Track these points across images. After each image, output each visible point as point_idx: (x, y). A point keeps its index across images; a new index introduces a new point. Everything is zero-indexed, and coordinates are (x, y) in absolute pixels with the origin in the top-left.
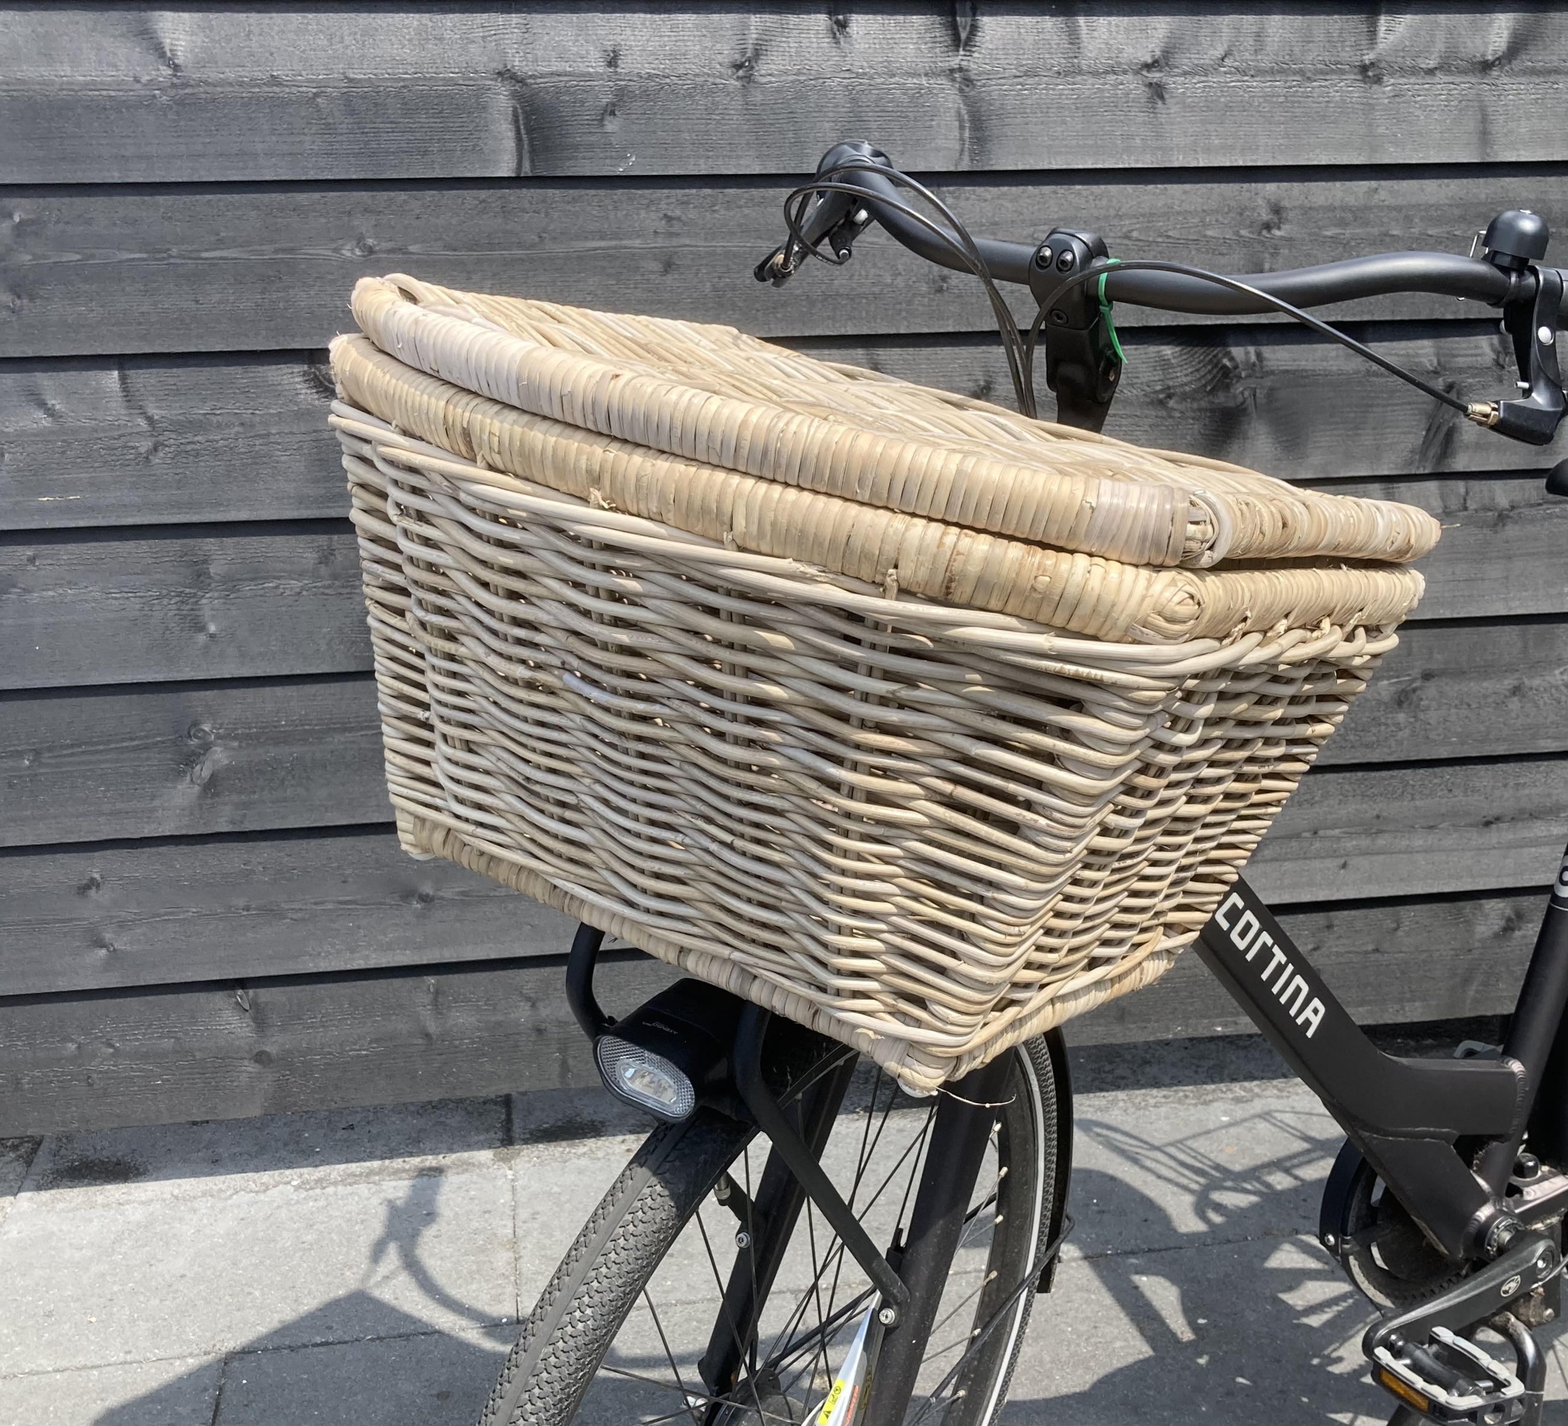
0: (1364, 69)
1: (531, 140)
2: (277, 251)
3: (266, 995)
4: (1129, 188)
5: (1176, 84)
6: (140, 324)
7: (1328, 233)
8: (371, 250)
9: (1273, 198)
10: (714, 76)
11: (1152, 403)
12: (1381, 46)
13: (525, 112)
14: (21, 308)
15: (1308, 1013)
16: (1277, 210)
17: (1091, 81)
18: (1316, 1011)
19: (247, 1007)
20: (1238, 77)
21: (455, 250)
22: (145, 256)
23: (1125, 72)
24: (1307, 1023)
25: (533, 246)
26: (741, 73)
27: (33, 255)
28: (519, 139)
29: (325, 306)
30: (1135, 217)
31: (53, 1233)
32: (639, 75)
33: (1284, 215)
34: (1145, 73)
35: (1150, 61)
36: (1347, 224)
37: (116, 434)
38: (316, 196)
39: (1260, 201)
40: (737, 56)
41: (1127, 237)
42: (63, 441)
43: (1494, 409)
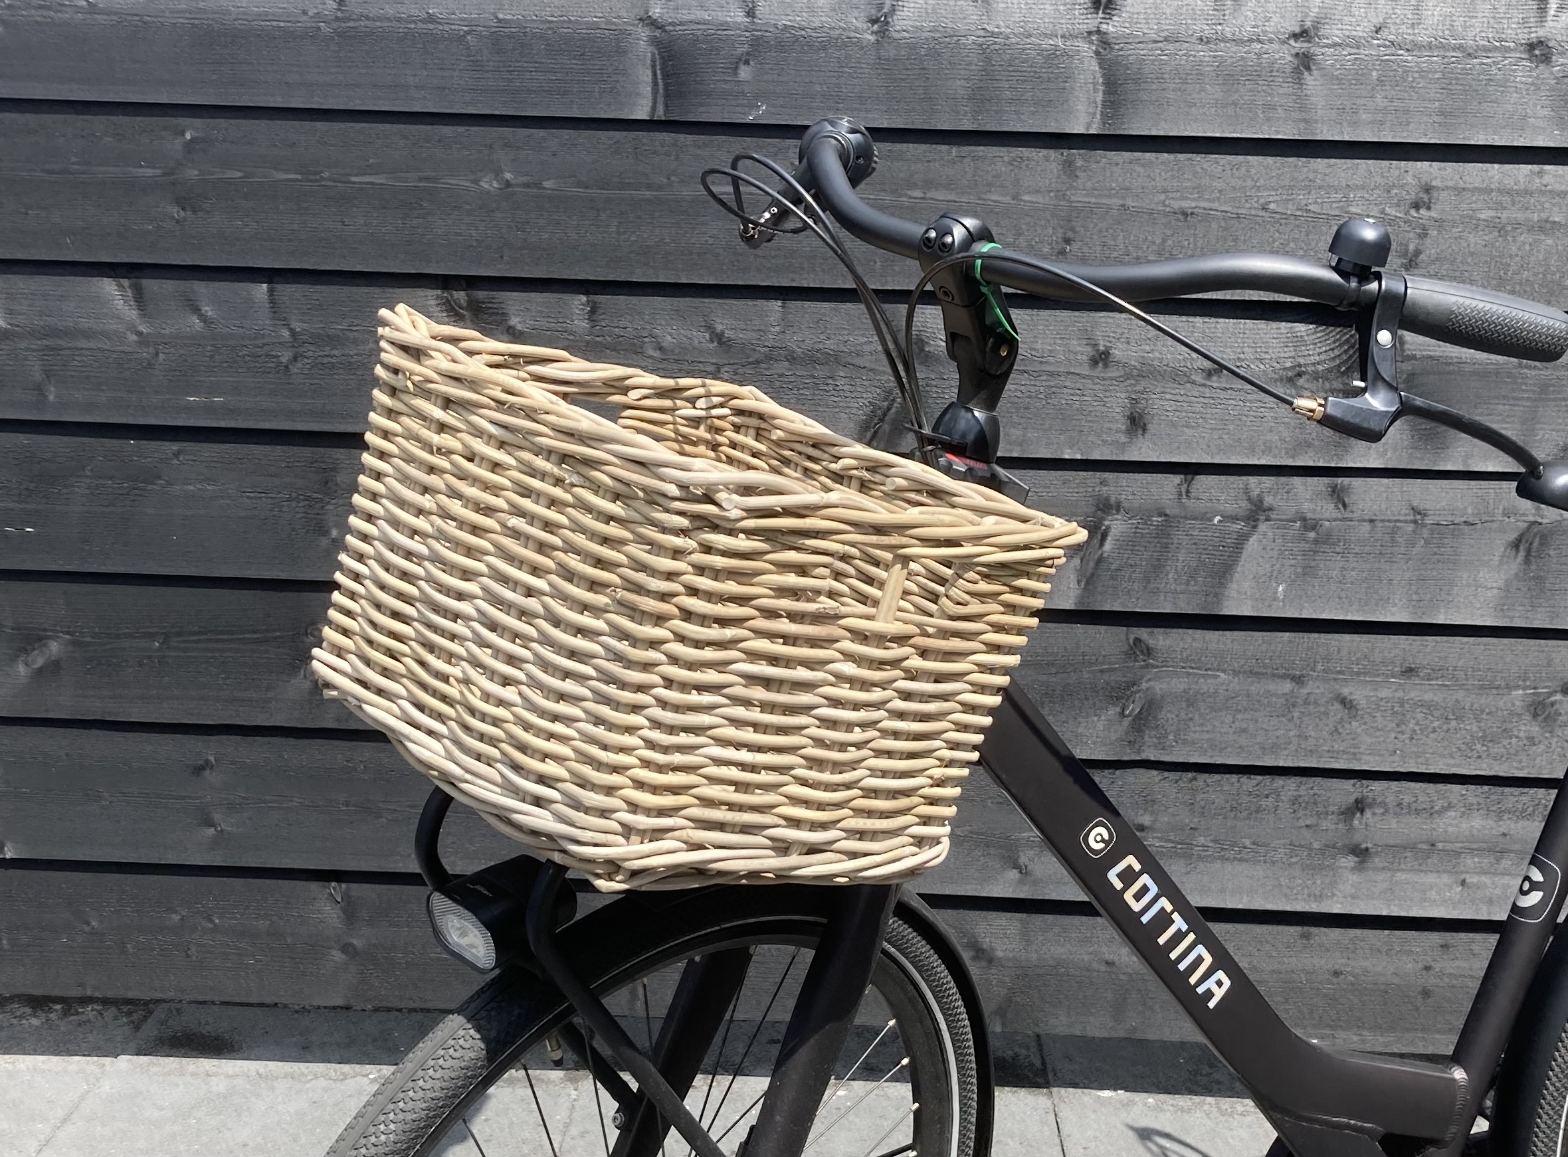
0: (1531, 47)
1: (666, 86)
2: (420, 179)
3: (359, 890)
4: (1269, 160)
5: (1325, 55)
6: (290, 240)
7: (1483, 216)
8: (508, 184)
9: (1425, 178)
10: (849, 30)
11: (1281, 380)
12: (1551, 24)
13: (662, 58)
14: (185, 219)
15: (1210, 984)
16: (1428, 189)
17: (1234, 49)
18: (1219, 983)
19: (339, 900)
20: (1392, 50)
21: (587, 188)
22: (299, 177)
23: (1271, 41)
24: (1209, 994)
25: (660, 188)
26: (876, 27)
27: (200, 170)
28: (655, 83)
29: (460, 235)
30: (1273, 189)
31: (141, 1093)
32: (775, 25)
33: (1435, 194)
34: (1292, 42)
35: (1297, 30)
36: (1505, 208)
37: (259, 342)
38: (460, 129)
39: (1409, 179)
40: (873, 12)
41: (1264, 209)
42: (212, 345)
43: (1320, 405)
